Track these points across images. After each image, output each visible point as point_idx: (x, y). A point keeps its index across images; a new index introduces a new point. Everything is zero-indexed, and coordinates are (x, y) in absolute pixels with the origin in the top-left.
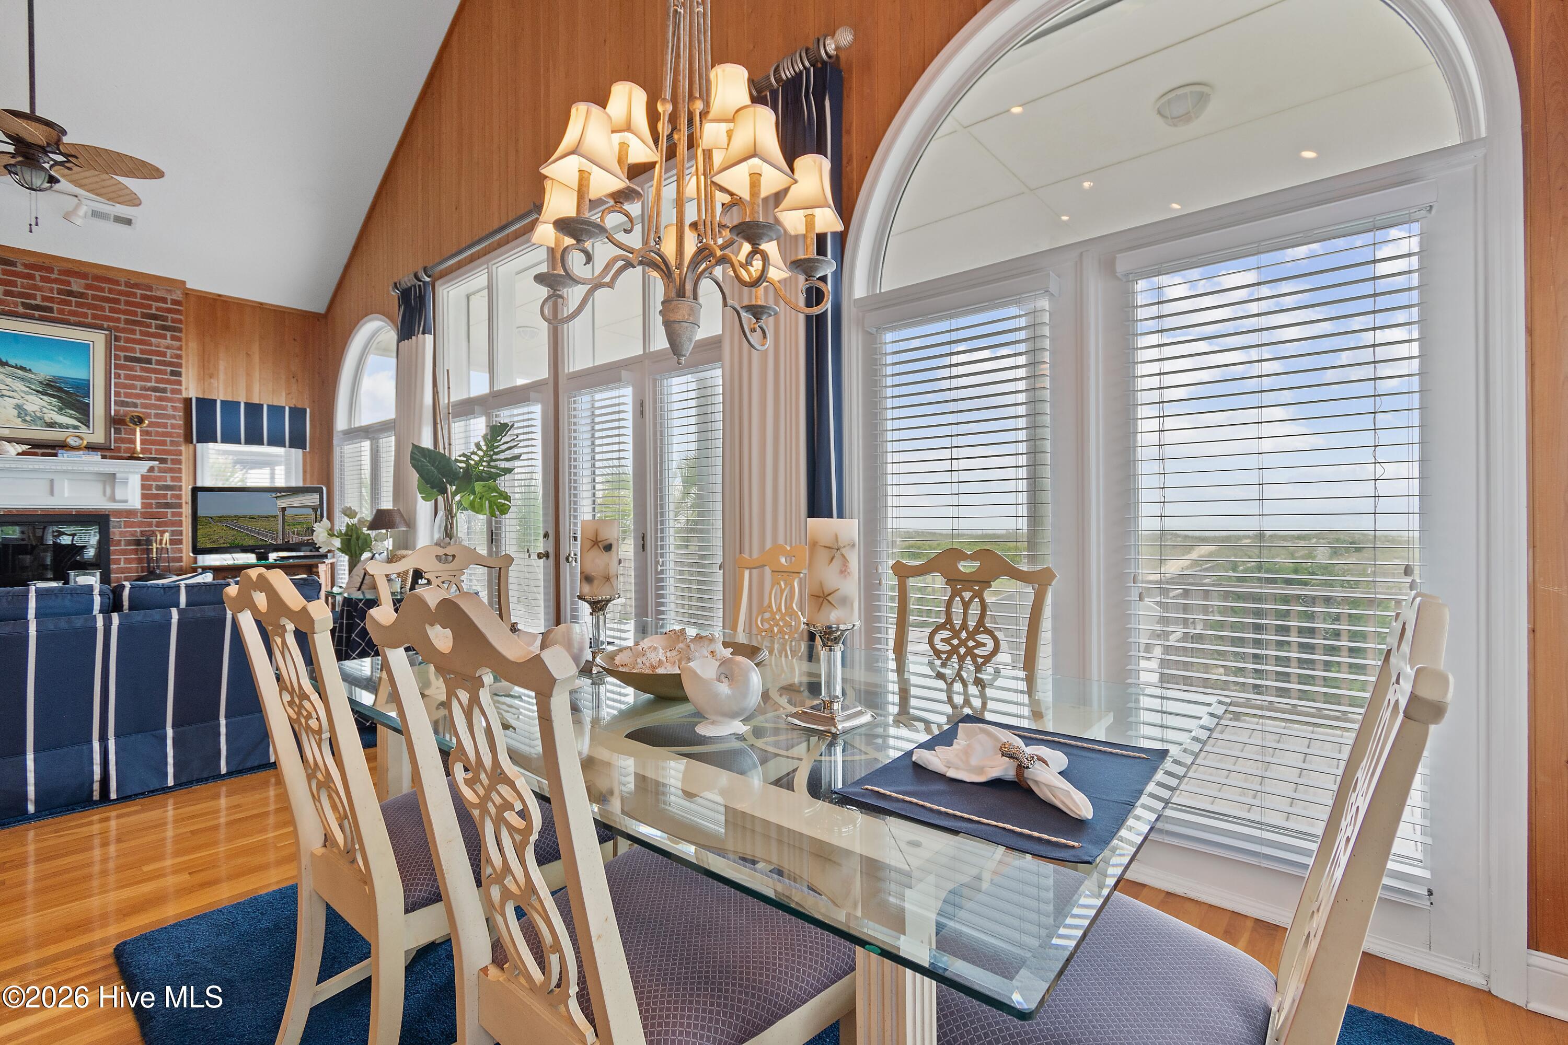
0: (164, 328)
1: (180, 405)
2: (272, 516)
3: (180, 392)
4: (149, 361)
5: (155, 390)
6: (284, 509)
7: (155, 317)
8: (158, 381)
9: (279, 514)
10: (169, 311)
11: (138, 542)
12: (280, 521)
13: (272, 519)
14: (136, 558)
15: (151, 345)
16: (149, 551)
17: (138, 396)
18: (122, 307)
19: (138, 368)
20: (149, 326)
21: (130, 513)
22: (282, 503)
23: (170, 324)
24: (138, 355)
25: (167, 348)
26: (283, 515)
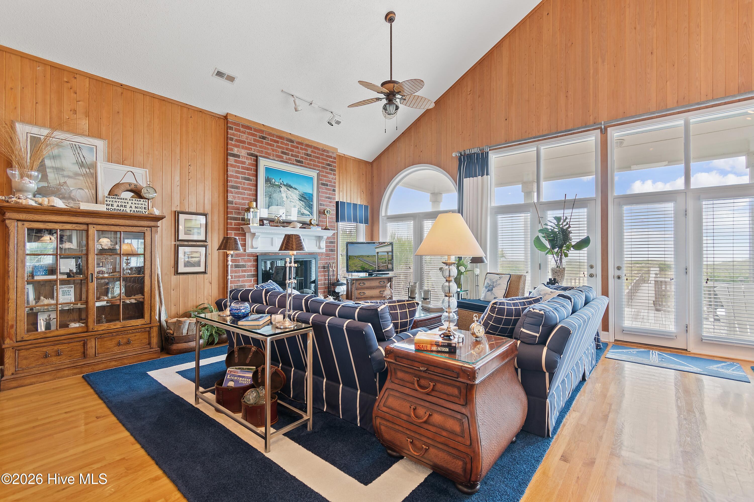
0: (331, 170)
1: (335, 205)
2: (374, 256)
3: (335, 199)
4: (327, 185)
5: (329, 198)
6: (378, 253)
7: (329, 165)
8: (330, 194)
9: (376, 255)
10: (333, 162)
11: (324, 267)
12: (377, 258)
13: (374, 257)
14: (323, 275)
15: (328, 178)
16: (328, 271)
17: (324, 201)
18: (321, 161)
19: (324, 188)
20: (327, 169)
21: (322, 253)
22: (377, 250)
23: (333, 168)
24: (324, 182)
25: (332, 179)
26: (378, 255)
